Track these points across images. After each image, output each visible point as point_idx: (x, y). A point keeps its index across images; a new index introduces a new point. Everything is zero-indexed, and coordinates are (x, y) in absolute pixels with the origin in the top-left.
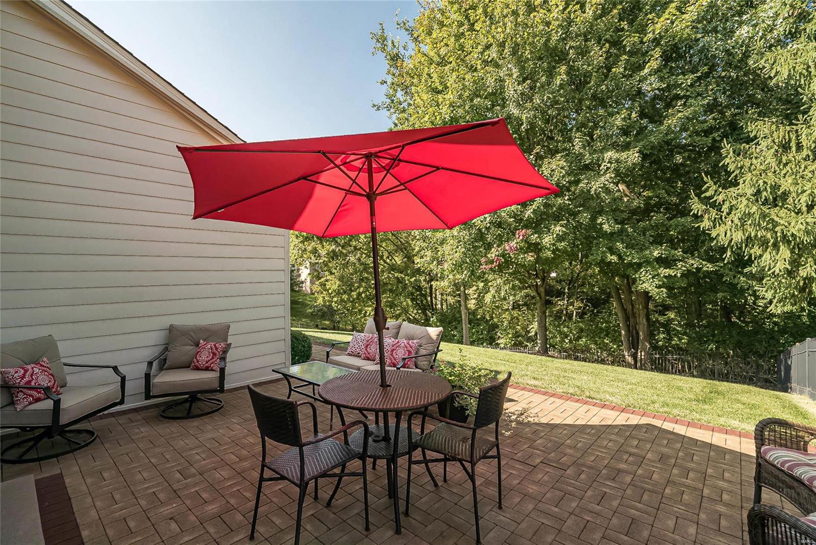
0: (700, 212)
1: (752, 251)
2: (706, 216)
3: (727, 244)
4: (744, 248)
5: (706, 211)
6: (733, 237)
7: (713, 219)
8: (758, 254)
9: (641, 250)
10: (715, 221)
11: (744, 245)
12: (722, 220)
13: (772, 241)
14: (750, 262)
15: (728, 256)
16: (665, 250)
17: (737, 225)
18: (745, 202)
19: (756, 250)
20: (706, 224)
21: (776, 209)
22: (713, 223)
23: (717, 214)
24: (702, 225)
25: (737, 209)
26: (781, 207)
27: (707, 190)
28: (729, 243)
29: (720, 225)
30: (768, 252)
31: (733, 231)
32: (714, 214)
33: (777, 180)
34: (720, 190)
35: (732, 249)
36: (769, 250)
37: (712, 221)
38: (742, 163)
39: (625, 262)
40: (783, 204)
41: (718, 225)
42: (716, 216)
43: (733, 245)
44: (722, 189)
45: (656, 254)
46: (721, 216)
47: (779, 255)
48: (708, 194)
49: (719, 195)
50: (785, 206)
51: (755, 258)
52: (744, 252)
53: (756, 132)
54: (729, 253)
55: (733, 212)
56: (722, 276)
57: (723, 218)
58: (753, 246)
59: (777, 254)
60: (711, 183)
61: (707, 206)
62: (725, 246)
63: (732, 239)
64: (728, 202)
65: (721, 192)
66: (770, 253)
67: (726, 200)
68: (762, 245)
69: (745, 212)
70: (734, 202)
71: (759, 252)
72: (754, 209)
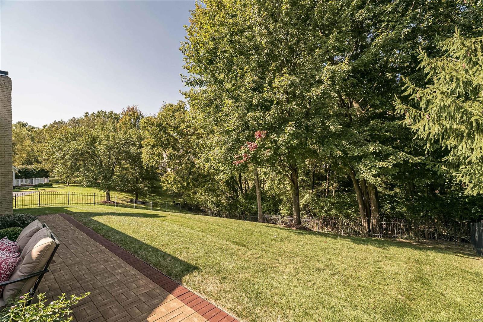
0: (402, 111)
1: (448, 143)
2: (407, 115)
3: (426, 137)
4: (441, 140)
5: (407, 110)
6: (431, 131)
7: (413, 116)
8: (453, 145)
9: (361, 146)
10: (415, 118)
11: (440, 137)
12: (420, 117)
13: (467, 131)
14: (447, 152)
15: (428, 147)
16: (379, 146)
17: (434, 118)
18: (440, 96)
19: (452, 142)
20: (407, 121)
21: (469, 102)
22: (413, 120)
23: (416, 112)
24: (405, 122)
25: (433, 104)
26: (474, 100)
27: (405, 90)
28: (427, 137)
29: (419, 121)
30: (463, 142)
31: (431, 124)
32: (414, 112)
33: (468, 77)
34: (417, 88)
35: (431, 141)
36: (464, 140)
37: (412, 118)
38: (435, 64)
39: (349, 155)
40: (475, 98)
41: (417, 121)
42: (416, 114)
43: (432, 138)
44: (419, 88)
45: (372, 149)
46: (420, 114)
47: (474, 144)
48: (407, 93)
49: (416, 93)
50: (478, 99)
51: (451, 148)
52: (441, 144)
53: (446, 47)
54: (428, 145)
55: (430, 107)
56: (425, 165)
57: (422, 115)
58: (449, 138)
59: (472, 143)
60: (409, 83)
61: (407, 106)
62: (425, 139)
63: (430, 133)
64: (425, 99)
65: (418, 91)
66: (466, 143)
67: (423, 97)
68: (457, 137)
69: (440, 106)
70: (430, 97)
71: (454, 143)
72: (449, 102)
